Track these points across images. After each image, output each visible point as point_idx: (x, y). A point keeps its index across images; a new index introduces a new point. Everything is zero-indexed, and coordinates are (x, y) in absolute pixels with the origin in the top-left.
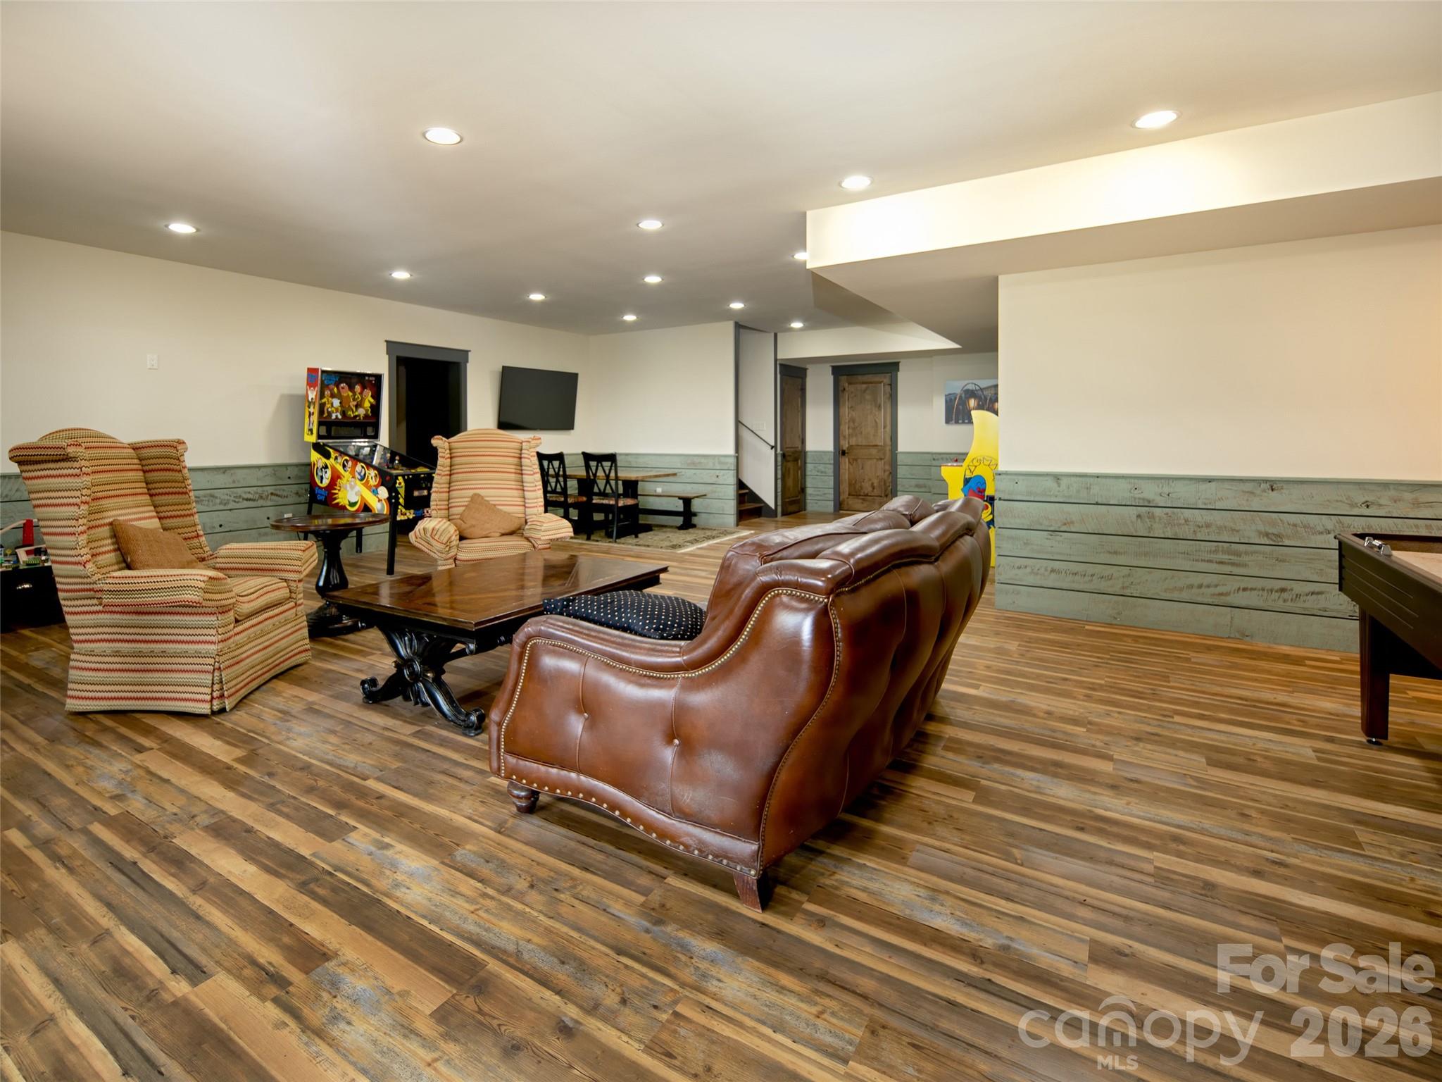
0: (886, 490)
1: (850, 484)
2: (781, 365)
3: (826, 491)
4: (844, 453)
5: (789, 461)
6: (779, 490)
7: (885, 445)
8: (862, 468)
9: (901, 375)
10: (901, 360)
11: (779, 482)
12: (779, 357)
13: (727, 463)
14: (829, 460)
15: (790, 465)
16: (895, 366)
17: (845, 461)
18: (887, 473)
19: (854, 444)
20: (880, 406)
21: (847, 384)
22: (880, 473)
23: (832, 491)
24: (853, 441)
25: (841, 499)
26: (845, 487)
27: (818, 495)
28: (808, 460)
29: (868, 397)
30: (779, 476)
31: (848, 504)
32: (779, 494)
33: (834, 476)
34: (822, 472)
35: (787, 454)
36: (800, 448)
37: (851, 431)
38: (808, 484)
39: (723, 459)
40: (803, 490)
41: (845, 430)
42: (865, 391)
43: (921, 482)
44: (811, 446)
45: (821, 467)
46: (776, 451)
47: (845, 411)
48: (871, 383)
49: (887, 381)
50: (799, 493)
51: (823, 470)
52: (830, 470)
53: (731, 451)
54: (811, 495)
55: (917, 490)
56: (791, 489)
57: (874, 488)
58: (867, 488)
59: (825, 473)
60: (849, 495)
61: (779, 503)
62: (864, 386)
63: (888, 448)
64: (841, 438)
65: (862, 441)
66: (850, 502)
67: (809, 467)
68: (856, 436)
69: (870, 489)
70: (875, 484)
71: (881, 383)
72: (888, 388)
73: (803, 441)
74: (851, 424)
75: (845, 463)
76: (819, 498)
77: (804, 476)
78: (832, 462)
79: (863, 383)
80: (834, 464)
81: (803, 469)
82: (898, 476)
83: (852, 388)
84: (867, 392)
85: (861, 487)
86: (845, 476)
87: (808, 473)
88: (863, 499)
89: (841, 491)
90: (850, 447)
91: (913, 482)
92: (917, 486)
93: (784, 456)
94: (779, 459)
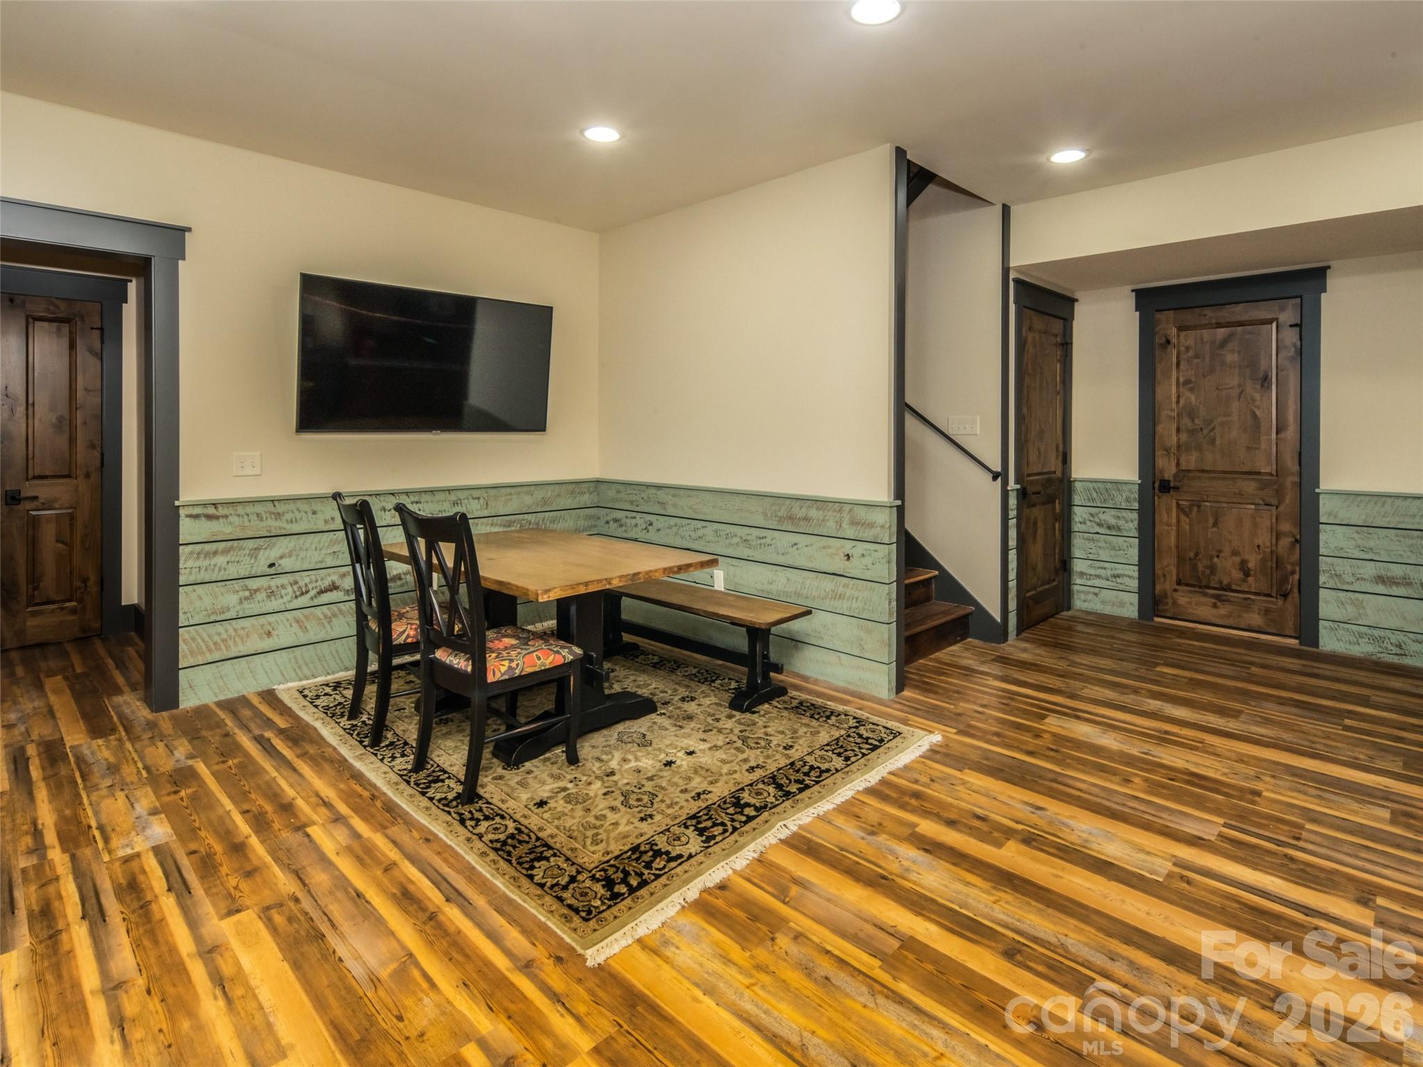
0: (1284, 580)
1: (1181, 559)
2: (1017, 281)
3: (1121, 569)
4: (1165, 487)
5: (1034, 505)
6: (1012, 575)
7: (1280, 472)
8: (1215, 524)
9: (1331, 303)
10: (1333, 263)
11: (1013, 555)
12: (1014, 263)
13: (871, 525)
14: (1128, 500)
15: (1037, 513)
16: (1317, 276)
17: (1167, 510)
18: (1285, 542)
19: (1192, 466)
20: (1265, 380)
21: (1174, 330)
22: (1264, 539)
23: (1134, 571)
24: (1190, 460)
25: (1158, 588)
26: (1167, 565)
27: (1098, 576)
28: (1077, 499)
29: (1231, 358)
30: (1012, 543)
31: (1175, 603)
32: (1012, 584)
33: (1141, 538)
34: (1109, 528)
35: (1030, 489)
36: (1059, 474)
37: (1184, 437)
38: (1077, 552)
39: (862, 513)
40: (1065, 566)
41: (1168, 432)
42: (1223, 344)
43: (1397, 571)
44: (1082, 469)
45: (1109, 517)
46: (1005, 483)
47: (1168, 389)
48: (1241, 324)
49: (1289, 315)
50: (1056, 570)
51: (1113, 521)
52: (1131, 523)
53: (882, 492)
54: (1082, 574)
55: (1381, 589)
56: (1040, 566)
57: (1247, 574)
58: (1228, 568)
59: (1119, 529)
60: (1179, 583)
61: (1013, 605)
62: (1221, 332)
63: (1291, 480)
64: (1159, 453)
65: (1212, 459)
66: (1182, 601)
67: (1079, 513)
68: (1199, 448)
69: (1237, 575)
70: (1251, 565)
71: (1270, 322)
72: (1291, 336)
73: (1065, 458)
74: (1186, 422)
75: (1169, 510)
76: (1097, 582)
77: (1067, 533)
78: (1136, 505)
79: (1219, 325)
80: (1141, 512)
81: (1065, 519)
82: (1322, 551)
83: (1189, 339)
84: (1230, 346)
85: (1213, 569)
86: (1168, 537)
87: (1076, 527)
88: (1217, 597)
89: (1159, 572)
90: (1182, 473)
91: (1370, 570)
92: (1380, 579)
93: (1023, 494)
94: (1013, 502)
